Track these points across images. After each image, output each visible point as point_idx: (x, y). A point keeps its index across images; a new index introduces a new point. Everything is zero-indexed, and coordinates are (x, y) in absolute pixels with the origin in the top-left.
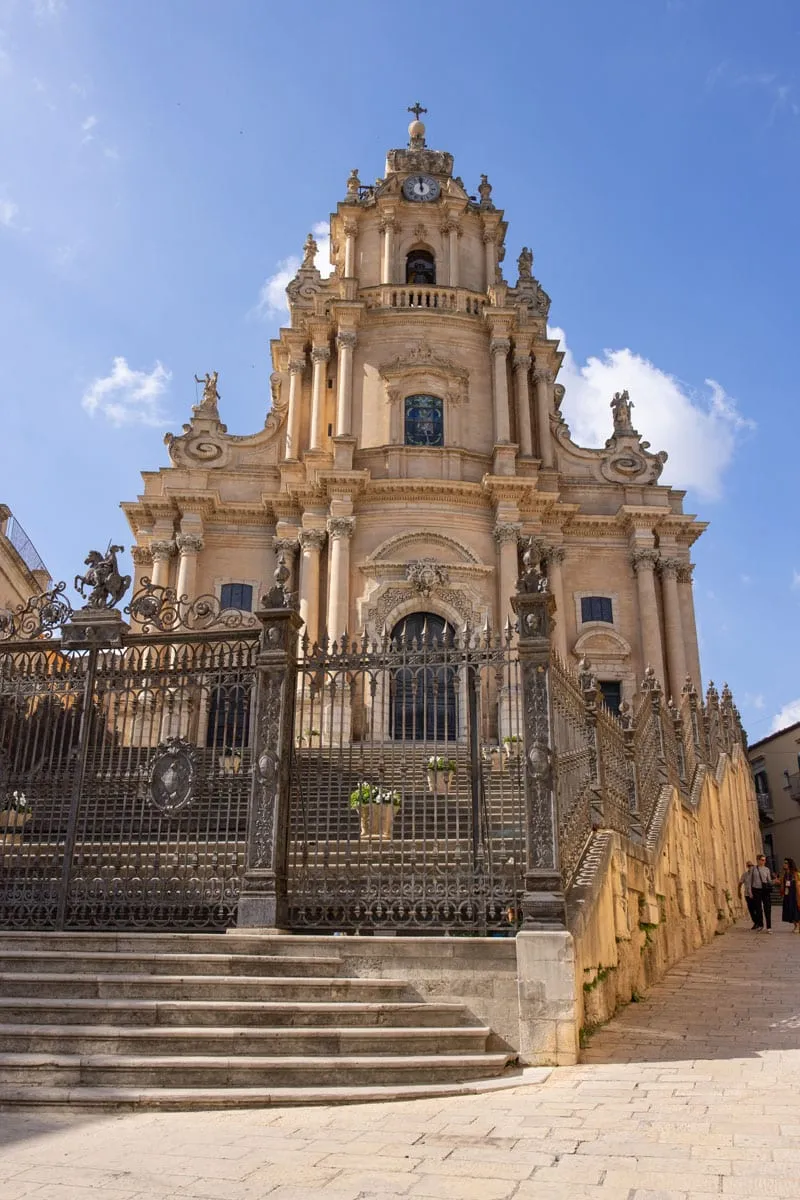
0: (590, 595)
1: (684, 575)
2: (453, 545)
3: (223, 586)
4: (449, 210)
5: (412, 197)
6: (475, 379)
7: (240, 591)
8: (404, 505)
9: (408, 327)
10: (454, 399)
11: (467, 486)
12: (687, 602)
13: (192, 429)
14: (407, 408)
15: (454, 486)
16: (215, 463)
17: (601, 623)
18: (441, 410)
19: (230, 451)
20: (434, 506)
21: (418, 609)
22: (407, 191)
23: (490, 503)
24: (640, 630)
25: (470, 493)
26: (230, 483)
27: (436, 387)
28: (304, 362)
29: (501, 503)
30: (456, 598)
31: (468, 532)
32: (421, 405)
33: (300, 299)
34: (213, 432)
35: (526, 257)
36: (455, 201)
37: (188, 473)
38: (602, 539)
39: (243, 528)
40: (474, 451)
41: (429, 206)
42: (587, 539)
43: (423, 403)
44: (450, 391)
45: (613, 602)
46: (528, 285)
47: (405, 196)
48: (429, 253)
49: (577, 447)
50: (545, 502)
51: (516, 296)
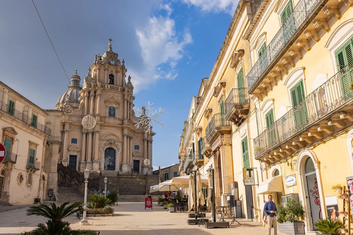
0: (136, 145)
1: (151, 142)
2: (116, 136)
3: (72, 139)
4: (118, 68)
5: (111, 64)
6: (121, 105)
7: (75, 140)
8: (108, 128)
9: (110, 93)
10: (117, 108)
11: (119, 126)
12: (151, 147)
13: (65, 106)
14: (109, 109)
15: (117, 126)
16: (70, 114)
17: (137, 150)
18: (115, 110)
19: (73, 112)
20: (113, 129)
21: (110, 147)
22: (110, 62)
23: (123, 129)
24: (144, 152)
25: (120, 127)
26: (73, 118)
27: (114, 106)
28: (88, 95)
29: (125, 129)
30: (116, 146)
31: (118, 134)
32: (111, 109)
33: (87, 81)
34: (70, 107)
35: (130, 78)
36: (119, 67)
37: (65, 115)
38: (139, 135)
39: (76, 127)
40: (120, 119)
41: (114, 67)
42: (136, 135)
43: (112, 108)
44: (117, 107)
45: (140, 146)
46: (130, 84)
47: (109, 63)
48: (112, 75)
49: (136, 117)
50: (131, 129)
51: (128, 86)
